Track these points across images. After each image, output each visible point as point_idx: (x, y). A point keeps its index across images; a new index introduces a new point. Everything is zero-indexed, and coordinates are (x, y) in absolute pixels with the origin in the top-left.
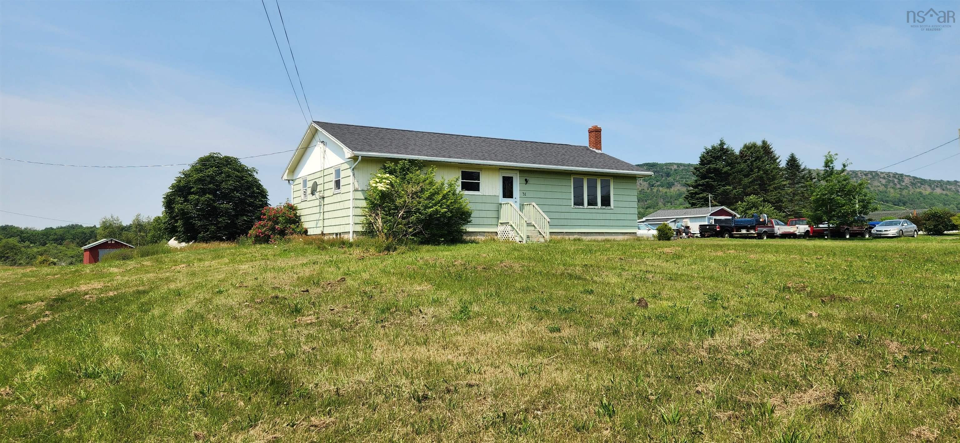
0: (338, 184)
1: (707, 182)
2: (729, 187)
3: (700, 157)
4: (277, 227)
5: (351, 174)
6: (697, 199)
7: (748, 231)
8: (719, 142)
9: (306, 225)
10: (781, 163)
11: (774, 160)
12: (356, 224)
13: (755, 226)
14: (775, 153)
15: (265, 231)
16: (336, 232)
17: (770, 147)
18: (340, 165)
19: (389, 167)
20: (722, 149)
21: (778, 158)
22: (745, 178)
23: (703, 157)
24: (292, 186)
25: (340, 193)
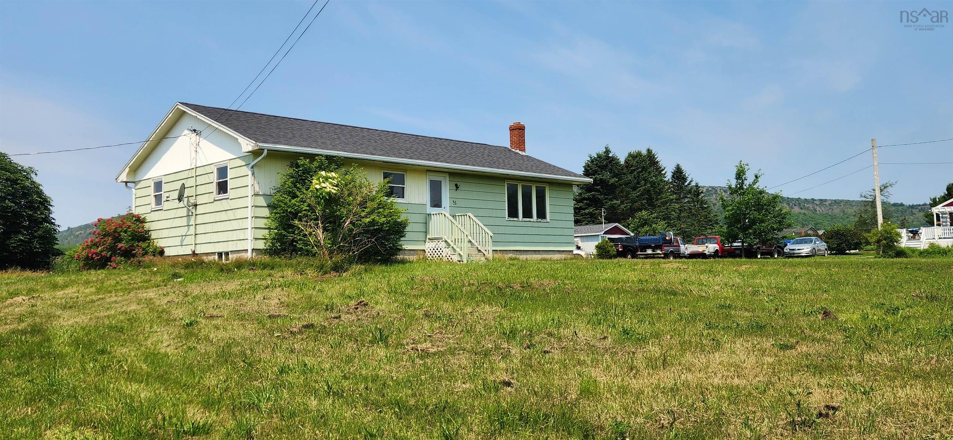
0: (222, 187)
1: (593, 195)
2: (617, 202)
3: (584, 167)
4: (120, 245)
5: (250, 173)
6: (582, 215)
7: (653, 251)
8: (604, 150)
9: (160, 243)
10: (666, 175)
11: (659, 171)
12: (256, 239)
13: (661, 246)
14: (661, 163)
15: (101, 251)
16: (220, 251)
17: (656, 157)
18: (228, 161)
19: (303, 165)
20: (608, 157)
21: (663, 170)
22: (633, 191)
23: (588, 166)
24: (133, 190)
25: (228, 198)
